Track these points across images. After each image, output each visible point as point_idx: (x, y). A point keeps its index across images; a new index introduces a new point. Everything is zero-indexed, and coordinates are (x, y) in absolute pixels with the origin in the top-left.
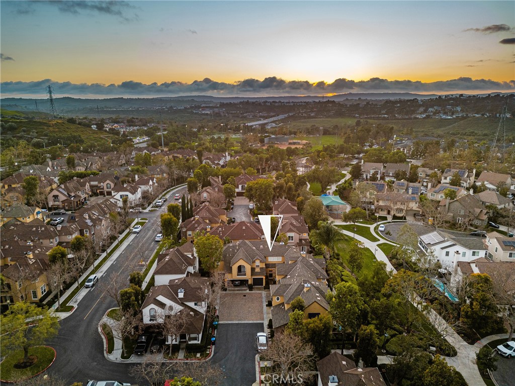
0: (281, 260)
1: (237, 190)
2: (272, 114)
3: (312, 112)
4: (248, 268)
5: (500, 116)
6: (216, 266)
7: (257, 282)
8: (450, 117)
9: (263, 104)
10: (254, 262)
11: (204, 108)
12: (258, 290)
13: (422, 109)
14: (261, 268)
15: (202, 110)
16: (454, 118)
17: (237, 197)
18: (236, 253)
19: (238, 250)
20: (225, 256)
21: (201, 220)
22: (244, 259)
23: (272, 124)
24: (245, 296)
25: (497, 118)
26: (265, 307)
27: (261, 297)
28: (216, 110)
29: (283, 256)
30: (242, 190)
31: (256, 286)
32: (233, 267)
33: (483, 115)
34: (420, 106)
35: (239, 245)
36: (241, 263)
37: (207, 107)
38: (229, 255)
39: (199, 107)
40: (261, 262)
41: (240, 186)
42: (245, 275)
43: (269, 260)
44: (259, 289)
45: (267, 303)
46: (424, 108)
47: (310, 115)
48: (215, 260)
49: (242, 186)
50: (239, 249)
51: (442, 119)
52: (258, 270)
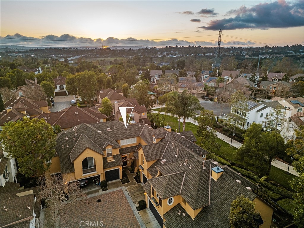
0: (136, 142)
1: (56, 91)
2: (70, 56)
3: (97, 54)
4: (98, 159)
5: (198, 55)
6: (45, 167)
7: (111, 176)
8: (174, 56)
9: (62, 50)
10: (104, 150)
11: (17, 53)
12: (115, 187)
13: (159, 53)
14: (114, 157)
15: (16, 54)
16: (177, 57)
17: (56, 97)
18: (76, 142)
19: (77, 138)
20: (59, 149)
21: (15, 112)
22: (91, 147)
23: (71, 61)
24: (99, 201)
25: (197, 56)
26: (136, 212)
27: (124, 197)
28: (27, 54)
29: (138, 136)
30: (60, 90)
31: (110, 182)
32: (75, 163)
33: (190, 55)
34: (158, 51)
35: (78, 130)
36: (88, 154)
37: (19, 52)
38: (65, 146)
39: (13, 52)
40: (113, 148)
41: (58, 86)
42: (95, 170)
43: (121, 145)
44: (116, 185)
45: (137, 205)
46: (160, 52)
47: (96, 56)
48: (43, 158)
49: (60, 86)
50: (79, 135)
51: (171, 57)
52: (110, 159)
